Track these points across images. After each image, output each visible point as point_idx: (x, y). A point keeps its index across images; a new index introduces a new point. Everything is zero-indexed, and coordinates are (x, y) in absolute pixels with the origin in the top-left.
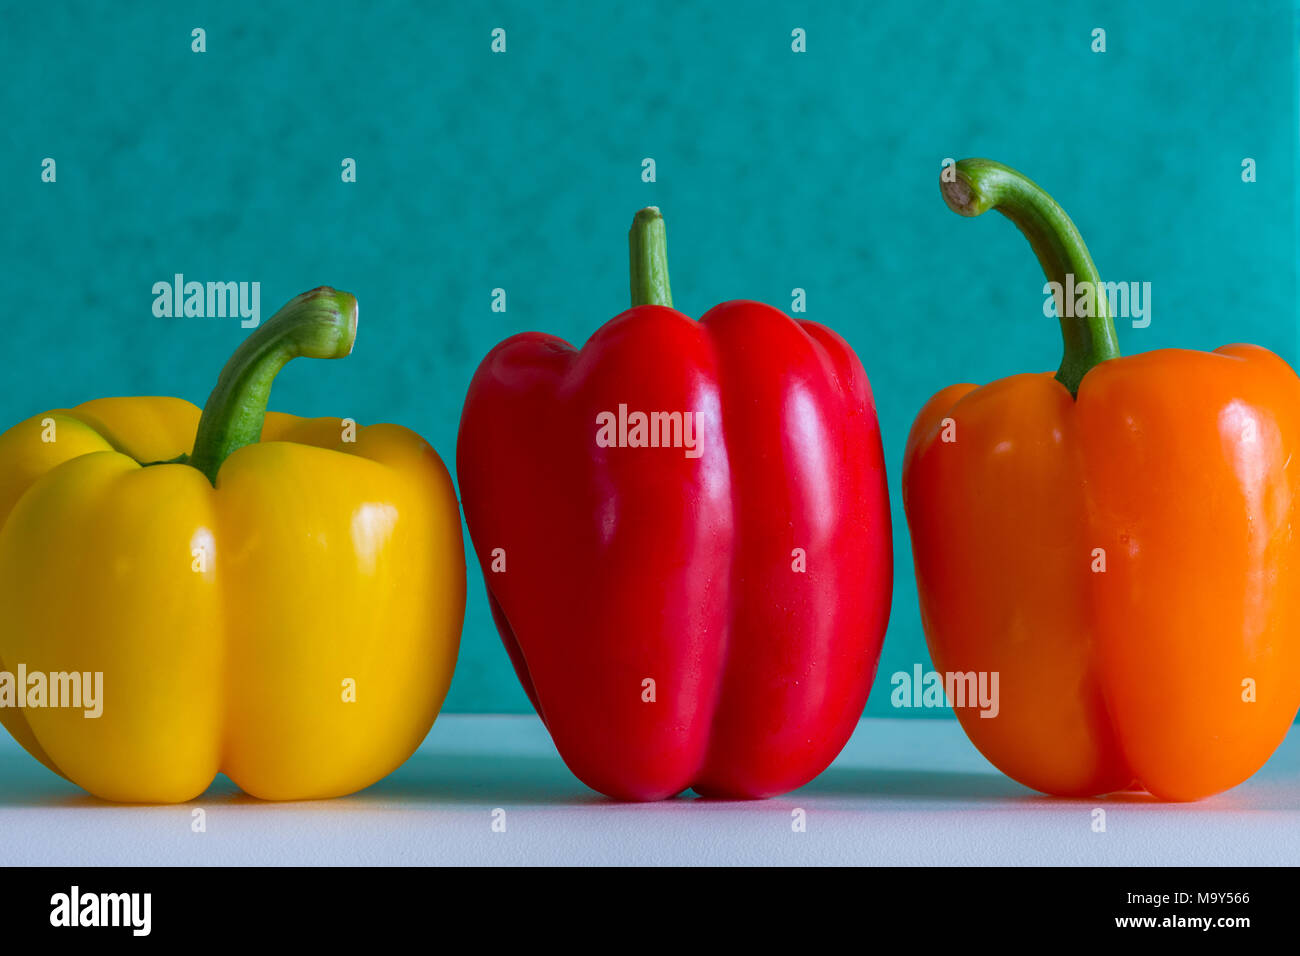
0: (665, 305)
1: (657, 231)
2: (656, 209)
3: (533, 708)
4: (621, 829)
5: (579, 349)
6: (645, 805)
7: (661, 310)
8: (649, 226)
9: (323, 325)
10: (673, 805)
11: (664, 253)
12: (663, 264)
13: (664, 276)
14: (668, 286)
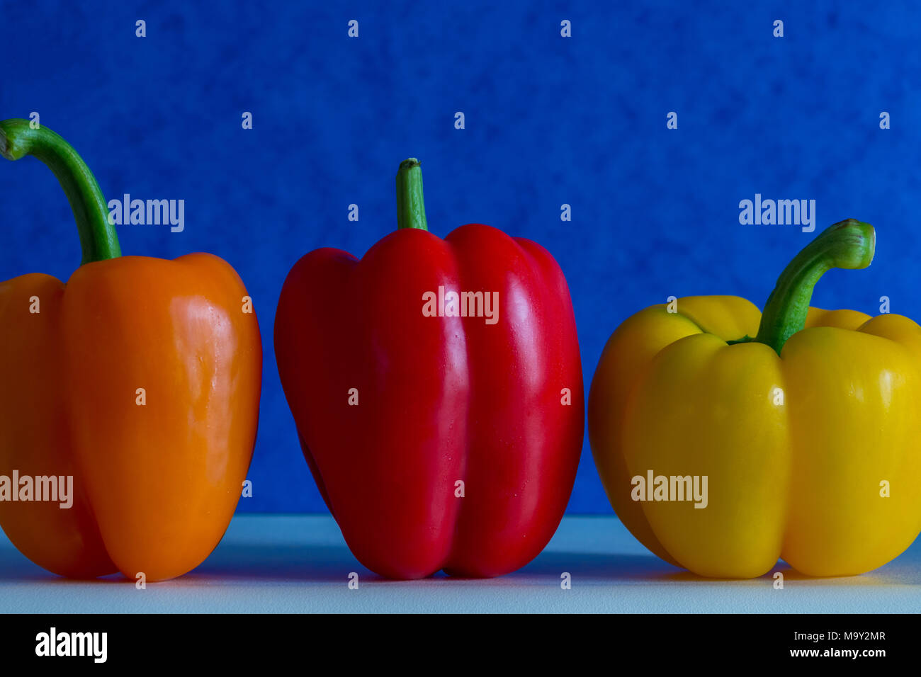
0: (422, 228)
1: (416, 175)
2: (415, 160)
3: (328, 510)
4: (376, 599)
5: (360, 259)
6: (408, 582)
7: (418, 231)
8: (410, 172)
9: (852, 245)
10: (429, 582)
11: (421, 191)
12: (420, 199)
13: (421, 207)
14: (424, 214)
